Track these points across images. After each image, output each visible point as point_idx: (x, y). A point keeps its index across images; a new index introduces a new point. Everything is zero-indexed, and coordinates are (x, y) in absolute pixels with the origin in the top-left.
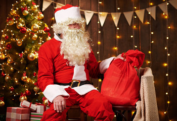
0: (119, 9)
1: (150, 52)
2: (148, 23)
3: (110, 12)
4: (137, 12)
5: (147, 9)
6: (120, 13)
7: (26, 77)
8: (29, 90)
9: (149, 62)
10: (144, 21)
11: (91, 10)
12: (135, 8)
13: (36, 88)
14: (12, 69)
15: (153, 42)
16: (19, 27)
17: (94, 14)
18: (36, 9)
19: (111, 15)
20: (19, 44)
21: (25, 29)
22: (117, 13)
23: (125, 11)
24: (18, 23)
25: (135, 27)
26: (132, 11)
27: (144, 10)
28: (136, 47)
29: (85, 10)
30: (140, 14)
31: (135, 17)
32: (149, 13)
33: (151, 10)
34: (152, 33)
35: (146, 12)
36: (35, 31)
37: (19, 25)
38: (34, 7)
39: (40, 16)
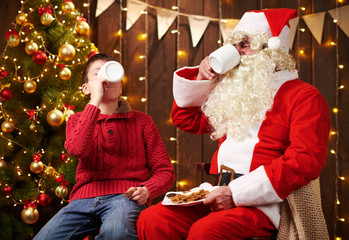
1: (335, 110)
2: (333, 43)
4: (306, 18)
5: (330, 12)
7: (41, 163)
8: (46, 192)
9: (333, 133)
10: (324, 40)
11: (203, 15)
12: (304, 9)
13: (60, 189)
14: (9, 144)
15: (342, 87)
16: (31, 50)
17: (211, 23)
18: (71, 10)
20: (30, 89)
21: (44, 55)
24: (29, 43)
25: (302, 52)
27: (323, 14)
29: (190, 13)
30: (315, 24)
31: (303, 30)
32: (335, 21)
33: (340, 14)
34: (341, 67)
35: (328, 19)
36: (67, 59)
37: (30, 47)
38: (67, 7)
39: (81, 27)
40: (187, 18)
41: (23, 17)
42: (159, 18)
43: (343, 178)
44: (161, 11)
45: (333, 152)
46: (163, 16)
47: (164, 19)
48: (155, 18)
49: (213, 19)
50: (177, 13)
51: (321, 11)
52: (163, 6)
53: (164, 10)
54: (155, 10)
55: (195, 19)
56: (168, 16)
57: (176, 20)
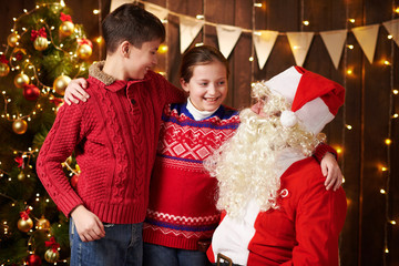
0: (306, 23)
1: (388, 142)
2: (387, 63)
3: (285, 32)
4: (356, 31)
5: (386, 24)
6: (311, 35)
9: (384, 169)
10: (376, 57)
11: (234, 25)
12: (353, 21)
15: (396, 116)
16: (21, 84)
17: (243, 35)
19: (286, 37)
20: (19, 129)
21: (37, 89)
22: (302, 33)
23: (325, 30)
25: (350, 72)
26: (344, 28)
27: (376, 27)
28: (350, 127)
29: (219, 23)
30: (367, 38)
31: (351, 47)
32: (390, 37)
33: (397, 27)
34: (396, 92)
35: (383, 33)
37: (20, 80)
38: (65, 28)
39: (82, 51)
40: (215, 28)
41: (15, 39)
42: (182, 28)
43: (394, 223)
44: (184, 19)
45: (383, 191)
46: (186, 25)
47: (188, 28)
48: (178, 27)
49: (245, 30)
50: (204, 22)
51: (374, 23)
52: (187, 14)
53: (188, 18)
54: (177, 18)
55: (225, 30)
56: (193, 25)
57: (202, 30)
